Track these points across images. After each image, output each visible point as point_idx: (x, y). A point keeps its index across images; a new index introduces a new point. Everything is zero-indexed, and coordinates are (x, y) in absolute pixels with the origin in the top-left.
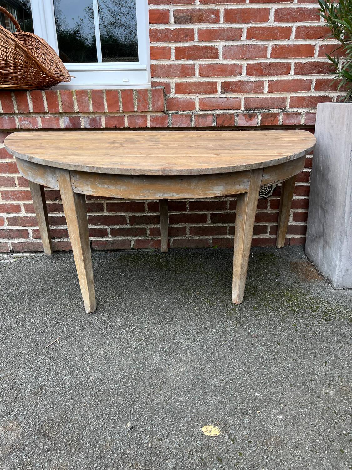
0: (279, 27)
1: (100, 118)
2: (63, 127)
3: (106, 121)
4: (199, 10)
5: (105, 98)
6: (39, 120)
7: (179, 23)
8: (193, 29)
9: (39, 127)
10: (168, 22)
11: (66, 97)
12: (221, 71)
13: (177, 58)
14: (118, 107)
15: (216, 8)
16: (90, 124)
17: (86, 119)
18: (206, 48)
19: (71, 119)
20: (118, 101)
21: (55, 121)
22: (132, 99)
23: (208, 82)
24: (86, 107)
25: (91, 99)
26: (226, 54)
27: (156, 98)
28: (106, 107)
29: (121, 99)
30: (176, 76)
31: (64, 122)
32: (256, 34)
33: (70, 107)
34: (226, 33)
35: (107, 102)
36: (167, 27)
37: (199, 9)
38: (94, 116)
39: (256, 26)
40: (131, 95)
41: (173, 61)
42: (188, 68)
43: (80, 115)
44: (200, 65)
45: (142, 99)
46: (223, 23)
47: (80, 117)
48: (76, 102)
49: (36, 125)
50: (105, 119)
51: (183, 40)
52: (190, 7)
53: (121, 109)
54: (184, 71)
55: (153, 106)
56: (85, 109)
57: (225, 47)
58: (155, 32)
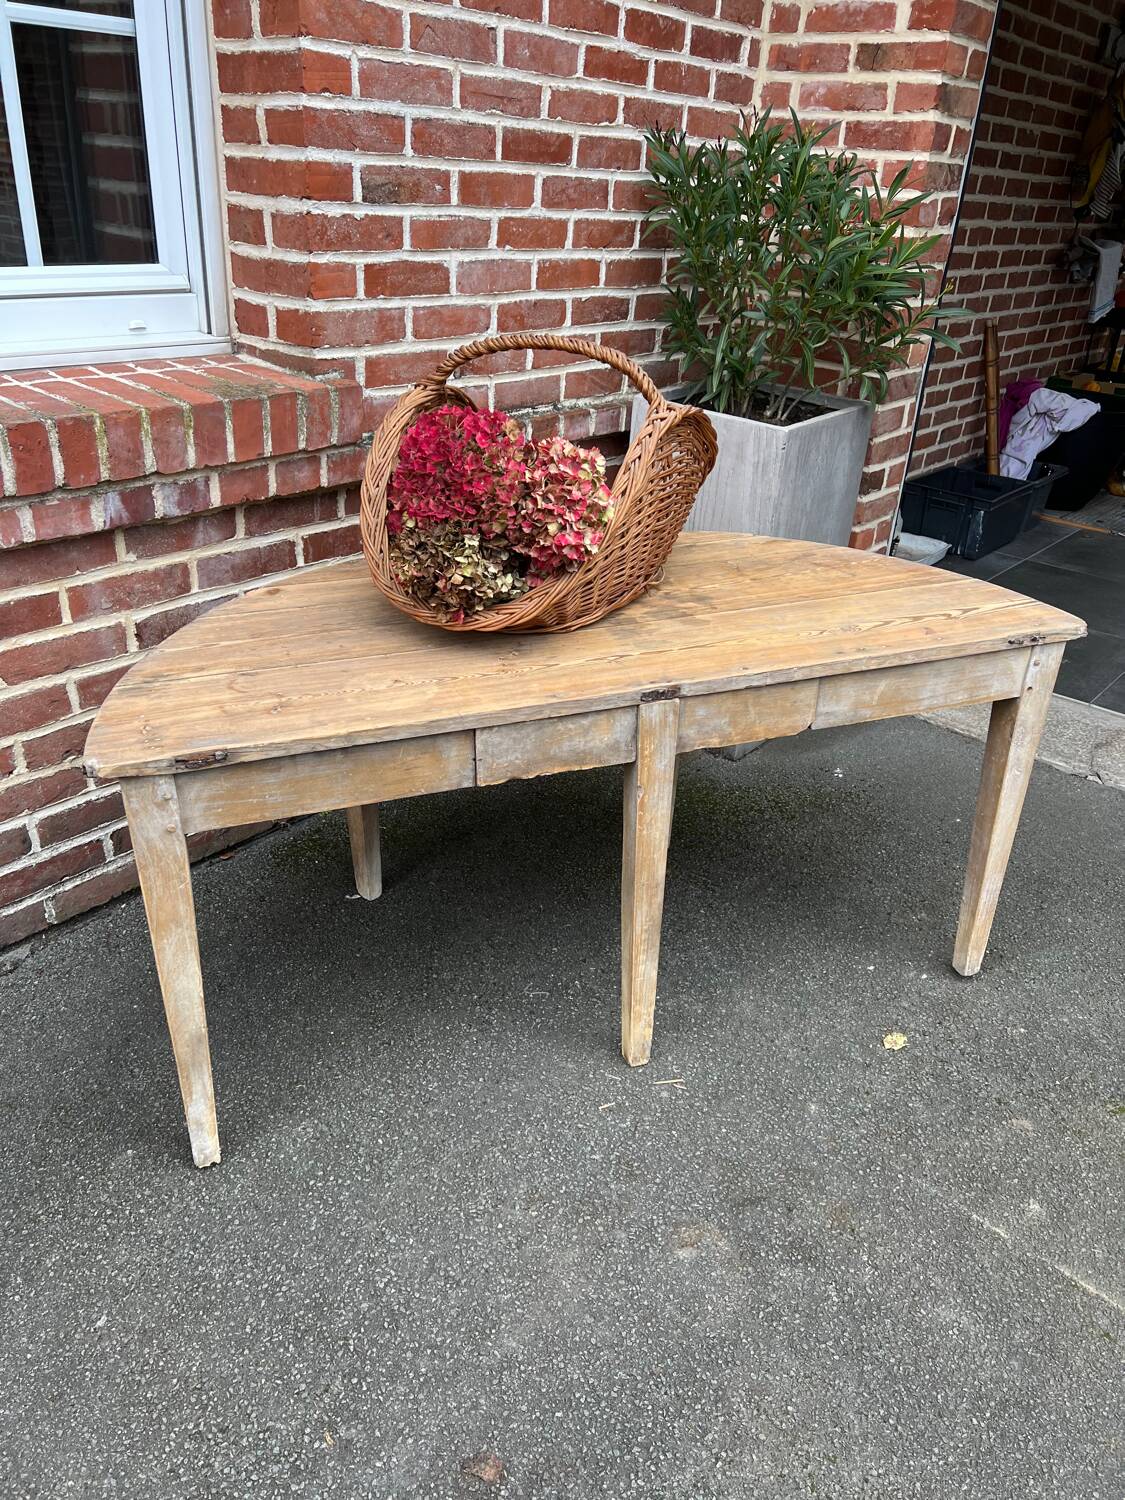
0: (550, 220)
1: (207, 480)
2: (102, 525)
3: (221, 487)
4: (413, 171)
5: (229, 424)
6: (26, 517)
7: (373, 202)
8: (400, 220)
9: (25, 540)
10: (348, 199)
11: (121, 432)
12: (454, 323)
13: (371, 293)
14: (261, 443)
15: (443, 167)
16: (180, 504)
17: (168, 491)
18: (426, 266)
19: (125, 499)
20: (261, 428)
21: (78, 510)
22: (295, 418)
23: (431, 351)
24: (178, 456)
25: (191, 431)
26: (464, 282)
27: (347, 410)
28: (231, 447)
29: (268, 422)
30: (367, 342)
31: (105, 510)
32: (514, 233)
33: (134, 463)
34: (463, 230)
35: (235, 433)
36: (347, 210)
37: (412, 168)
38: (190, 478)
39: (514, 215)
40: (294, 404)
41: (361, 303)
42: (391, 319)
43: (153, 479)
44: (415, 309)
45: (316, 416)
46: (458, 206)
47: (153, 485)
48: (150, 443)
49: (13, 534)
50: (220, 481)
51: (380, 247)
52: (394, 162)
53: (268, 450)
54: (383, 328)
55: (341, 430)
56: (176, 463)
57: (461, 264)
58: (323, 225)
